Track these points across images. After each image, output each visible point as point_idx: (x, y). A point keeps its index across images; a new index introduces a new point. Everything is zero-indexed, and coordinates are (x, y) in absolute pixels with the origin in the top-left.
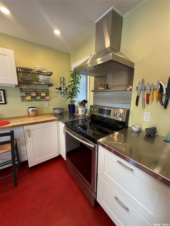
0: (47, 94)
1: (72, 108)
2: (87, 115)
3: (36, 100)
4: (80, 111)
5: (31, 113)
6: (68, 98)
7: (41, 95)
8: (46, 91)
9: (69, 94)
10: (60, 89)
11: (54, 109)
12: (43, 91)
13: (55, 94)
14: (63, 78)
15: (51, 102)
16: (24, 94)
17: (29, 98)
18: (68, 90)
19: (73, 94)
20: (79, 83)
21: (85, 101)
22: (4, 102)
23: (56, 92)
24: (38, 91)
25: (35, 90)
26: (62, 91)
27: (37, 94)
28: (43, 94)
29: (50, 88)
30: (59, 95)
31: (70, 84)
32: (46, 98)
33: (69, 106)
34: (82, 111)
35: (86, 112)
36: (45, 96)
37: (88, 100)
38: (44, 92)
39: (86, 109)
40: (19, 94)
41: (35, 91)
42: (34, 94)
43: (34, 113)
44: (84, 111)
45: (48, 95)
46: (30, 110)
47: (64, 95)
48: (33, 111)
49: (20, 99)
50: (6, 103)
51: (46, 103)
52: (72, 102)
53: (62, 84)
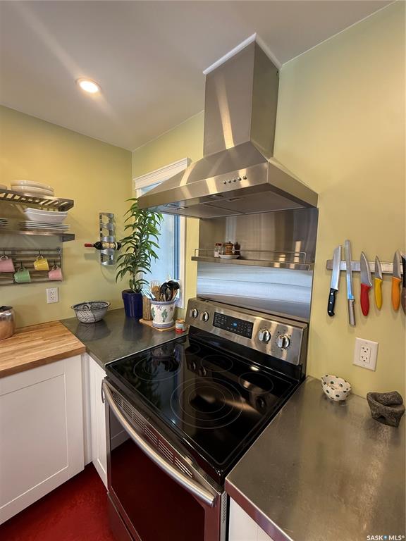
0: (55, 263)
1: (134, 302)
2: (178, 326)
3: (15, 283)
4: (158, 315)
7: (33, 267)
8: (52, 253)
9: (126, 262)
10: (99, 246)
11: (77, 307)
12: (41, 254)
13: (83, 261)
14: (109, 215)
18: (123, 251)
19: (136, 262)
20: (154, 231)
21: (173, 286)
23: (87, 256)
24: (23, 253)
26: (105, 252)
27: (19, 265)
28: (41, 264)
29: (66, 244)
30: (96, 264)
31: (130, 232)
32: (52, 275)
33: (126, 295)
34: (165, 314)
35: (175, 318)
36: (48, 269)
37: (181, 281)
38: (44, 256)
39: (177, 308)
41: (14, 255)
42: (7, 265)
43: (4, 325)
44: (170, 314)
45: (60, 266)
47: (111, 262)
51: (50, 291)
52: (133, 282)
53: (105, 232)
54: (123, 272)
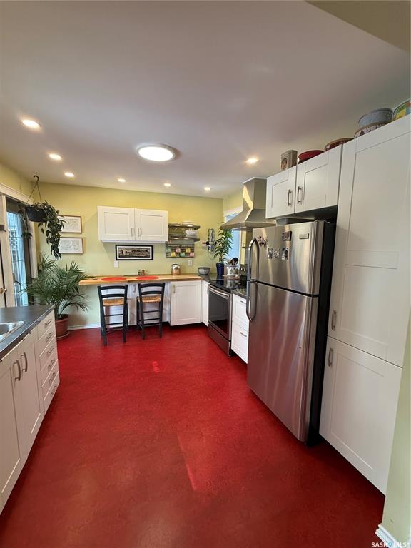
0: (192, 251)
1: (221, 268)
2: (237, 276)
3: (180, 257)
4: (229, 271)
5: (174, 271)
7: (185, 251)
8: (191, 246)
9: (218, 250)
10: (208, 243)
11: (199, 268)
12: (188, 246)
13: (201, 249)
14: (212, 230)
15: (195, 259)
16: (169, 250)
17: (173, 254)
18: (217, 245)
19: (223, 251)
20: (230, 237)
21: (236, 260)
23: (203, 248)
24: (183, 246)
26: (210, 246)
27: (182, 250)
28: (188, 250)
29: (196, 243)
30: (206, 251)
31: (221, 236)
32: (191, 254)
33: (217, 265)
34: (231, 271)
35: (236, 273)
36: (190, 252)
37: (239, 259)
39: (237, 270)
40: (164, 249)
41: (180, 246)
42: (178, 250)
43: (178, 271)
44: (234, 271)
45: (194, 252)
46: (173, 268)
47: (212, 251)
48: (176, 268)
49: (164, 255)
50: (152, 259)
51: (190, 261)
52: (221, 260)
53: (210, 237)
54: (216, 255)
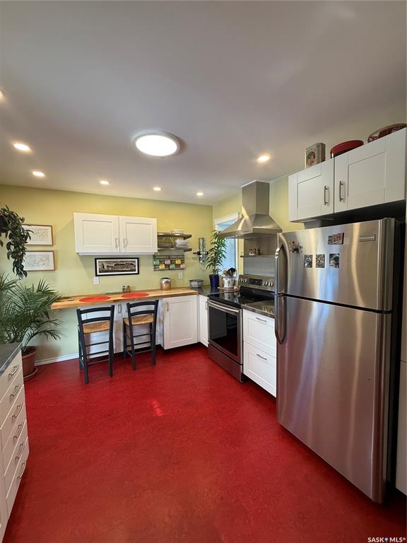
0: (183, 262)
1: (215, 280)
2: (235, 288)
3: (169, 269)
4: (226, 283)
5: (164, 286)
6: (210, 265)
7: (176, 263)
8: (181, 257)
9: (211, 261)
10: (199, 253)
11: (191, 281)
12: (178, 257)
13: (192, 260)
14: (203, 239)
15: (186, 272)
16: (158, 262)
17: (163, 267)
18: (209, 256)
19: (215, 261)
20: (224, 245)
21: (233, 270)
22: (137, 272)
23: (194, 258)
24: (172, 257)
25: (169, 256)
26: (201, 256)
27: (171, 262)
28: (178, 262)
29: (186, 253)
30: (197, 261)
31: (213, 246)
32: (181, 266)
33: (211, 277)
34: (229, 282)
35: (234, 284)
36: (180, 264)
37: (237, 269)
39: (235, 281)
40: (151, 262)
41: (169, 258)
42: (168, 262)
43: (168, 285)
44: (232, 283)
46: (163, 282)
47: (203, 261)
48: (167, 282)
49: (152, 268)
51: (180, 273)
52: (214, 271)
53: (201, 247)
